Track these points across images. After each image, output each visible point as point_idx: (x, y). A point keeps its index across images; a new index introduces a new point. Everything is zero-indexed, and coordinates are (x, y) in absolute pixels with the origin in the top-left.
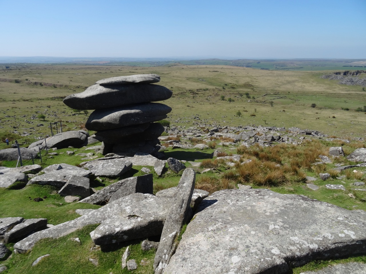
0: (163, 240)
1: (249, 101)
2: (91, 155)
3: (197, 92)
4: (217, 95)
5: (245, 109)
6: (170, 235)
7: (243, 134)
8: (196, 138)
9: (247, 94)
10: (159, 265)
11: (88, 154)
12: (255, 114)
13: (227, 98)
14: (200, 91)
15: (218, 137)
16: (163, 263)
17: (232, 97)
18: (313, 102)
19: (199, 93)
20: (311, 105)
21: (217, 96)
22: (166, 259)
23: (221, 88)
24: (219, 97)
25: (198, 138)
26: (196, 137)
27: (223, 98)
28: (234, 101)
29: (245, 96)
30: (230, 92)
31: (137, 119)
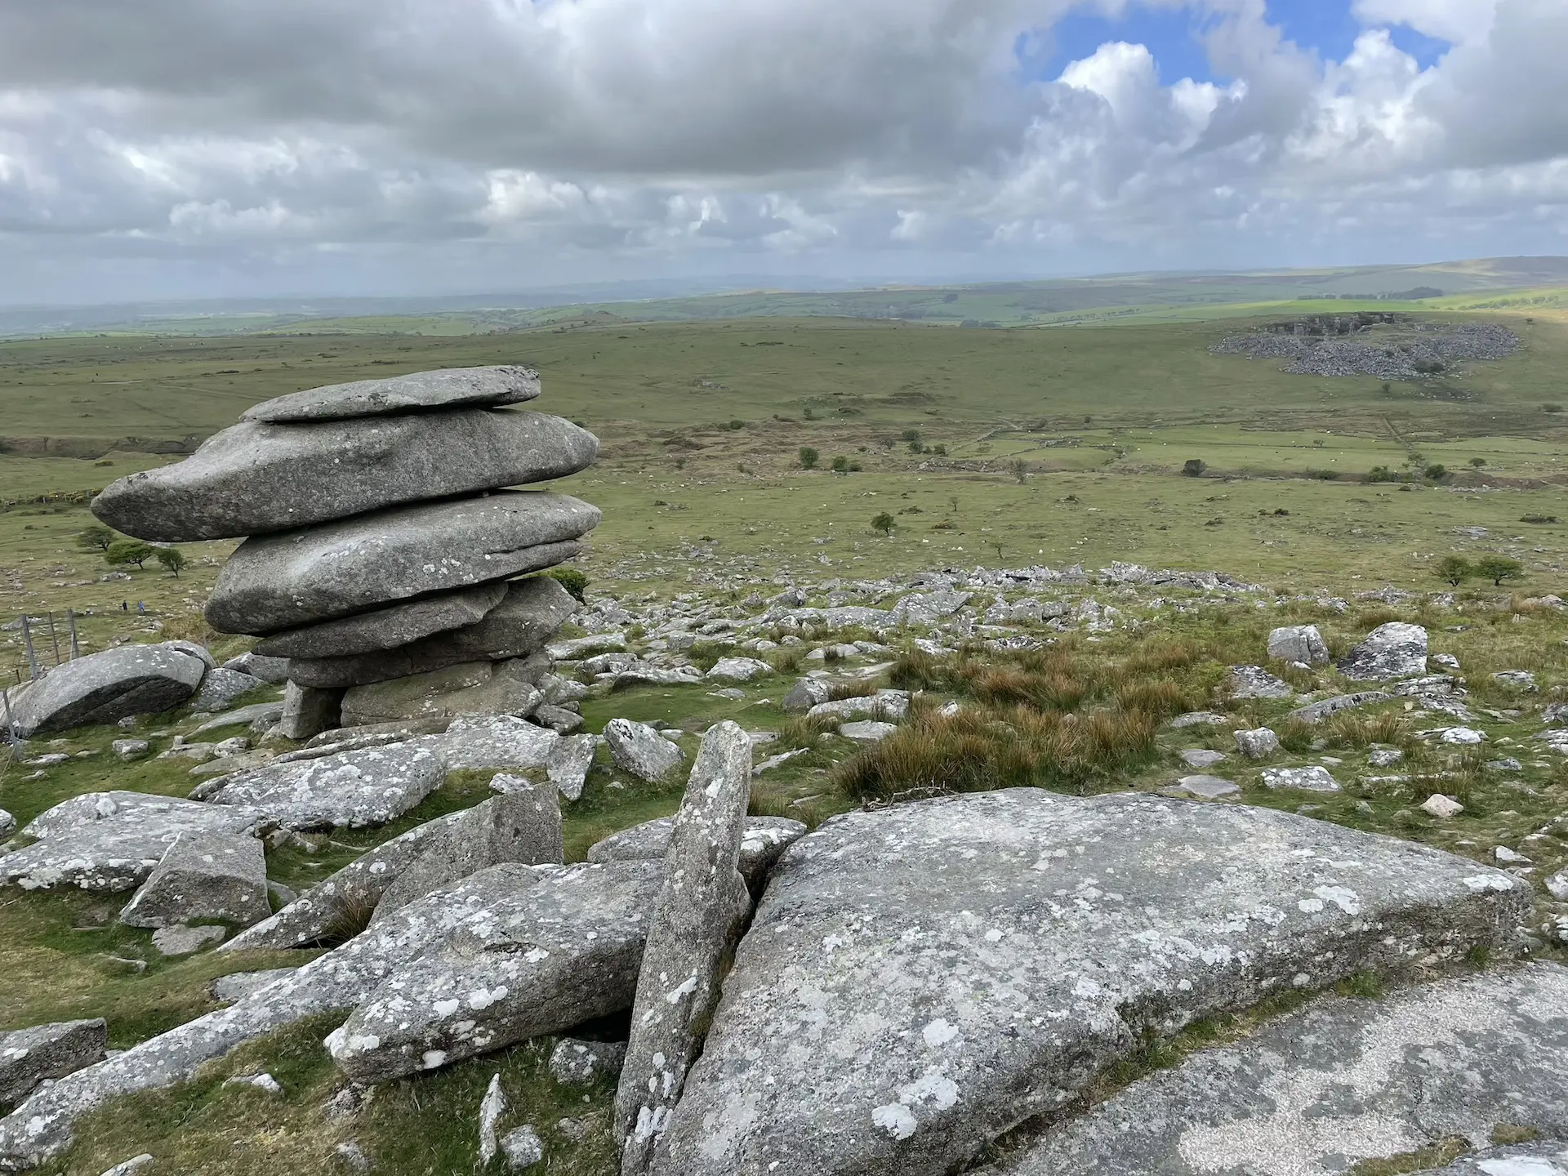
0: (646, 1017)
1: (922, 466)
2: (235, 746)
3: (693, 440)
4: (783, 447)
5: (910, 503)
6: (673, 997)
7: (911, 607)
8: (709, 638)
9: (911, 437)
10: (639, 1123)
11: (220, 745)
12: (954, 518)
13: (826, 456)
14: (708, 436)
15: (804, 625)
16: (652, 1108)
17: (849, 453)
18: (1193, 454)
19: (706, 441)
20: (1181, 465)
21: (784, 451)
22: (665, 1095)
23: (797, 414)
24: (795, 457)
25: (717, 636)
26: (709, 633)
27: (809, 459)
28: (855, 469)
29: (903, 447)
30: (836, 432)
31: (450, 567)
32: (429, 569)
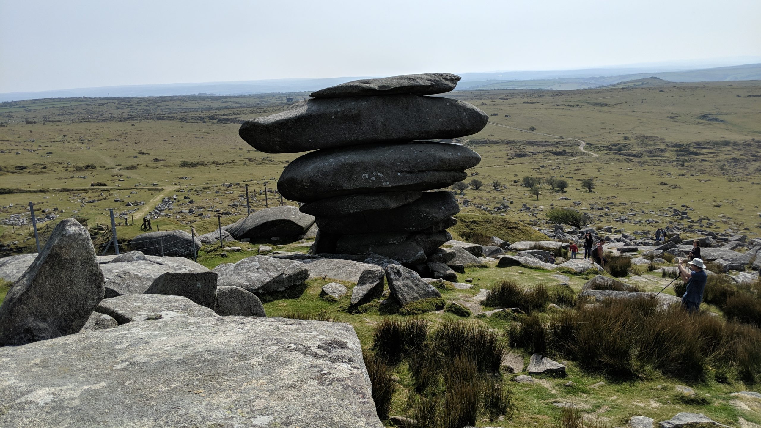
31: (377, 177)
32: (365, 176)
